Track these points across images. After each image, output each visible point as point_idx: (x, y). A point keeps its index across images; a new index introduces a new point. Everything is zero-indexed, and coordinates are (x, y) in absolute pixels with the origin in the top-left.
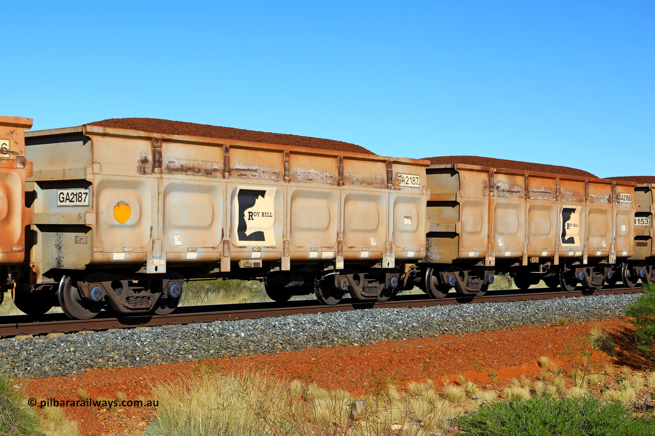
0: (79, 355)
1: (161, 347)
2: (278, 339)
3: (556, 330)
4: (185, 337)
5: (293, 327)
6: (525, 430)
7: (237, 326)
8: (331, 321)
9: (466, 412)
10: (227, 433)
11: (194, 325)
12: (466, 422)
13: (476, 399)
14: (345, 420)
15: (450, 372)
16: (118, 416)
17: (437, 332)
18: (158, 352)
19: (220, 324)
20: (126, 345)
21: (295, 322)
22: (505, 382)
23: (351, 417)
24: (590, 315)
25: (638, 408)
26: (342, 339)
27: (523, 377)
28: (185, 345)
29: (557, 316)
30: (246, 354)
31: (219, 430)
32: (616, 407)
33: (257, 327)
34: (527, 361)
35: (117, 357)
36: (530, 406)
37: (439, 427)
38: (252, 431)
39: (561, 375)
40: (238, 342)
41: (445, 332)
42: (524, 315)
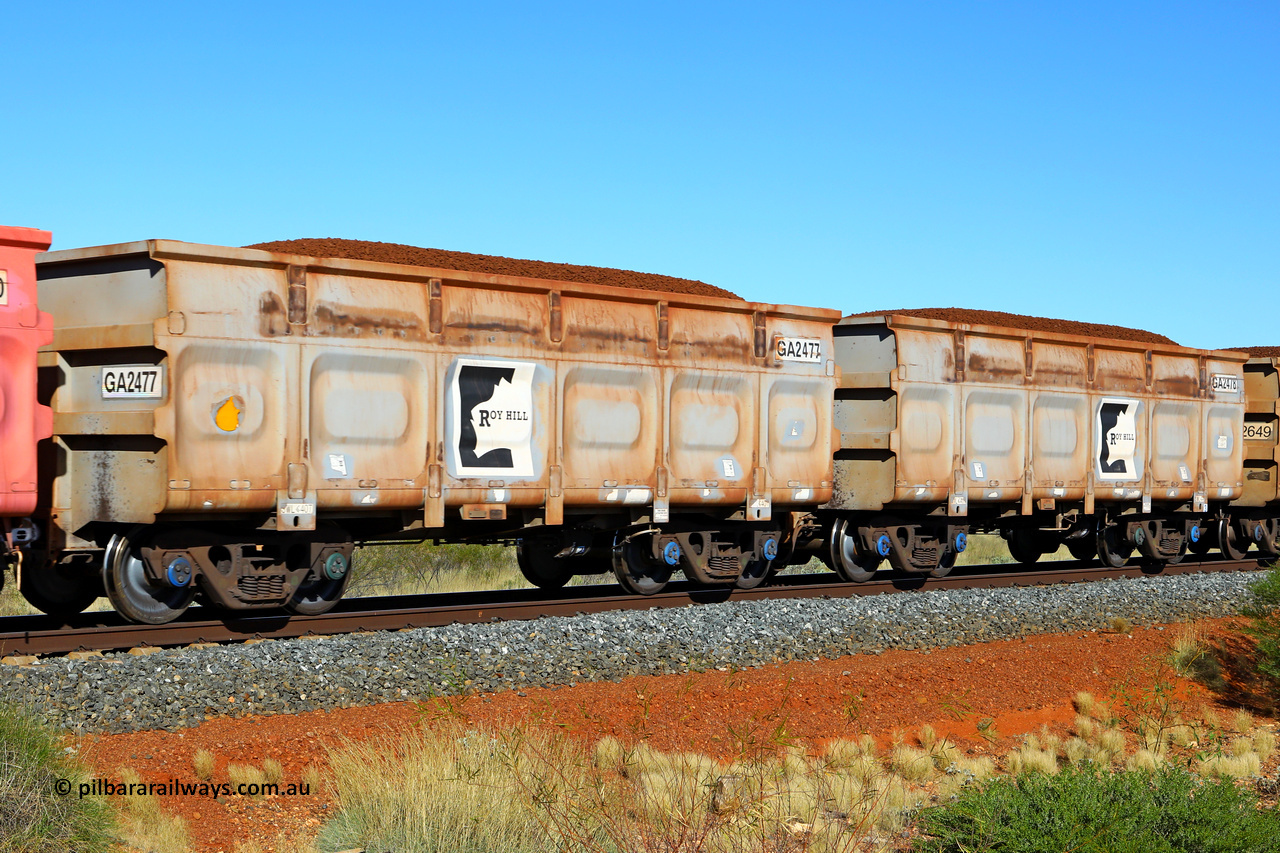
0: (191, 689)
1: (349, 674)
2: (574, 659)
3: (1107, 641)
4: (394, 654)
5: (602, 636)
6: (1049, 833)
7: (495, 634)
8: (674, 625)
9: (934, 800)
10: (474, 840)
11: (411, 631)
12: (934, 818)
13: (953, 774)
14: (701, 815)
15: (903, 722)
16: (265, 807)
17: (880, 645)
18: (342, 684)
19: (461, 629)
20: (281, 671)
21: (605, 625)
22: (1010, 741)
23: (714, 807)
24: (1172, 612)
25: (1265, 791)
26: (697, 658)
27: (1045, 729)
28: (395, 670)
29: (1109, 614)
30: (512, 687)
31: (460, 834)
32: (1224, 787)
33: (532, 635)
34: (1053, 700)
35: (263, 693)
36: (1058, 787)
37: (883, 827)
38: (523, 834)
39: (1118, 727)
40: (495, 664)
41: (894, 644)
42: (1046, 612)
